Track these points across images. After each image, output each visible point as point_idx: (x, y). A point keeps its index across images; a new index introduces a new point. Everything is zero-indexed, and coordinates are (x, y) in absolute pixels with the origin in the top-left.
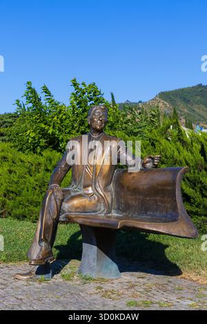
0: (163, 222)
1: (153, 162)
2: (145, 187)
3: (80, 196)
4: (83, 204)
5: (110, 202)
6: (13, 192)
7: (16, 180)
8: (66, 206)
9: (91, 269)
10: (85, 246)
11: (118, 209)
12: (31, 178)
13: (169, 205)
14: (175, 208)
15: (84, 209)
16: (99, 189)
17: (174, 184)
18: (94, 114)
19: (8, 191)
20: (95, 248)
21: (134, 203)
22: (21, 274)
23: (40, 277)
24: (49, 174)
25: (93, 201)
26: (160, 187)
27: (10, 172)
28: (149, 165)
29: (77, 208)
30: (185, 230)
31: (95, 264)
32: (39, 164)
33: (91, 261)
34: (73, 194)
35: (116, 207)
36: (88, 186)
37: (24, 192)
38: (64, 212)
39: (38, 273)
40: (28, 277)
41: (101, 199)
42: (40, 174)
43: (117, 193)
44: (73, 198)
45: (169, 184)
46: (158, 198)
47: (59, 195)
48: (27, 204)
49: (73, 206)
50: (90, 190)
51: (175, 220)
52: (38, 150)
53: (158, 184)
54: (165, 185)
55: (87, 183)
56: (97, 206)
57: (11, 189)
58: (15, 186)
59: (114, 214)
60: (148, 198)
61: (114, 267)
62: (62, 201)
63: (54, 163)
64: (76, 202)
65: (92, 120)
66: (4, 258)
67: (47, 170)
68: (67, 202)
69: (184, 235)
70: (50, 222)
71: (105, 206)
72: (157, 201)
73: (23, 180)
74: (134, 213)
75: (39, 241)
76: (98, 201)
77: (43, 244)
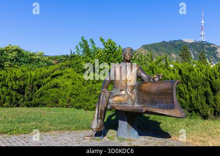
0: (167, 109)
1: (159, 78)
2: (155, 91)
3: (118, 95)
5: (134, 99)
7: (76, 88)
8: (111, 101)
9: (124, 134)
10: (120, 122)
11: (139, 102)
13: (169, 100)
14: (173, 102)
15: (120, 103)
16: (128, 92)
17: (172, 89)
20: (126, 123)
21: (148, 99)
22: (87, 136)
23: (97, 138)
24: (94, 85)
25: (125, 98)
26: (164, 91)
27: (73, 84)
28: (157, 79)
29: (117, 102)
31: (126, 131)
33: (124, 130)
34: (114, 94)
35: (137, 101)
36: (122, 90)
37: (81, 94)
38: (110, 104)
39: (96, 135)
41: (129, 97)
43: (138, 94)
44: (114, 96)
45: (169, 89)
46: (163, 97)
47: (108, 95)
49: (115, 101)
50: (123, 92)
51: (173, 108)
55: (122, 89)
56: (127, 101)
57: (73, 93)
58: (76, 91)
59: (136, 105)
60: (156, 97)
61: (136, 133)
62: (109, 98)
64: (116, 99)
67: (94, 83)
70: (103, 109)
71: (131, 101)
72: (162, 98)
73: (80, 88)
74: (148, 104)
75: (97, 119)
76: (128, 98)
77: (99, 120)
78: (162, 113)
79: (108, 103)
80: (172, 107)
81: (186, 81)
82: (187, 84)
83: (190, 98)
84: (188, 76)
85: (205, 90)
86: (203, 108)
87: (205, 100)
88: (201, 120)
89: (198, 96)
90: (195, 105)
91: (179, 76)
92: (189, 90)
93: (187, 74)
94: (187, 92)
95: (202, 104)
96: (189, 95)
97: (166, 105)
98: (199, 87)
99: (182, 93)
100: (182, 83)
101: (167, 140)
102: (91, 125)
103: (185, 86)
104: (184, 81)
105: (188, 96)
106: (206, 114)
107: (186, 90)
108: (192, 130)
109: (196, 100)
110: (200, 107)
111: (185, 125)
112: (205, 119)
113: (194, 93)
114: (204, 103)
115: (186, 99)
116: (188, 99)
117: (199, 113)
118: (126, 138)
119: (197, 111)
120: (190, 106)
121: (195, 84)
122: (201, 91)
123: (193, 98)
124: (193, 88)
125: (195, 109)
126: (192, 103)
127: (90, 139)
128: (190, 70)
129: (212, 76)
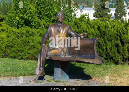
0: (90, 59)
1: (84, 36)
3: (54, 49)
4: (56, 52)
5: (66, 51)
6: (10, 46)
7: (11, 40)
8: (49, 53)
9: (59, 78)
10: (56, 69)
11: (69, 54)
12: (18, 40)
13: (92, 53)
14: (94, 54)
15: (56, 54)
17: (94, 45)
18: (59, 16)
19: (7, 45)
20: (60, 69)
22: (32, 80)
23: (39, 81)
25: (59, 51)
27: (8, 37)
28: (82, 37)
29: (53, 54)
30: (98, 61)
31: (61, 76)
32: (23, 33)
33: (59, 75)
34: (51, 48)
35: (68, 53)
37: (16, 46)
38: (48, 56)
39: (39, 79)
40: (35, 81)
42: (23, 38)
44: (51, 50)
47: (47, 49)
48: (17, 51)
52: (20, 26)
53: (87, 45)
54: (90, 45)
56: (61, 53)
57: (9, 44)
58: (11, 43)
59: (67, 56)
60: (83, 50)
61: (68, 77)
63: (30, 33)
64: (53, 51)
65: (58, 18)
66: (18, 75)
67: (27, 36)
68: (49, 52)
69: (98, 64)
70: (44, 59)
71: (64, 53)
72: (86, 51)
73: (15, 40)
74: (77, 55)
75: (40, 67)
76: (61, 51)
77: (41, 68)
78: (87, 62)
79: (47, 55)
80: (93, 58)
81: (103, 35)
82: (104, 38)
83: (106, 49)
84: (104, 32)
85: (116, 43)
86: (115, 56)
87: (117, 50)
88: (114, 65)
89: (111, 47)
90: (110, 54)
91: (98, 32)
92: (105, 43)
93: (104, 30)
94: (104, 44)
95: (114, 53)
96: (106, 46)
97: (89, 56)
98: (113, 40)
99: (101, 45)
100: (100, 37)
101: (90, 80)
102: (35, 72)
103: (103, 40)
104: (102, 35)
105: (104, 48)
106: (118, 60)
107: (103, 43)
108: (107, 73)
109: (110, 50)
110: (113, 56)
111: (103, 70)
112: (117, 64)
113: (109, 45)
114: (116, 52)
115: (103, 50)
116: (105, 49)
117: (113, 60)
118: (60, 81)
119: (111, 58)
120: (106, 55)
121: (110, 38)
122: (114, 43)
123: (108, 49)
124: (108, 41)
125: (110, 57)
126: (107, 52)
127: (35, 82)
128: (106, 27)
129: (121, 32)
